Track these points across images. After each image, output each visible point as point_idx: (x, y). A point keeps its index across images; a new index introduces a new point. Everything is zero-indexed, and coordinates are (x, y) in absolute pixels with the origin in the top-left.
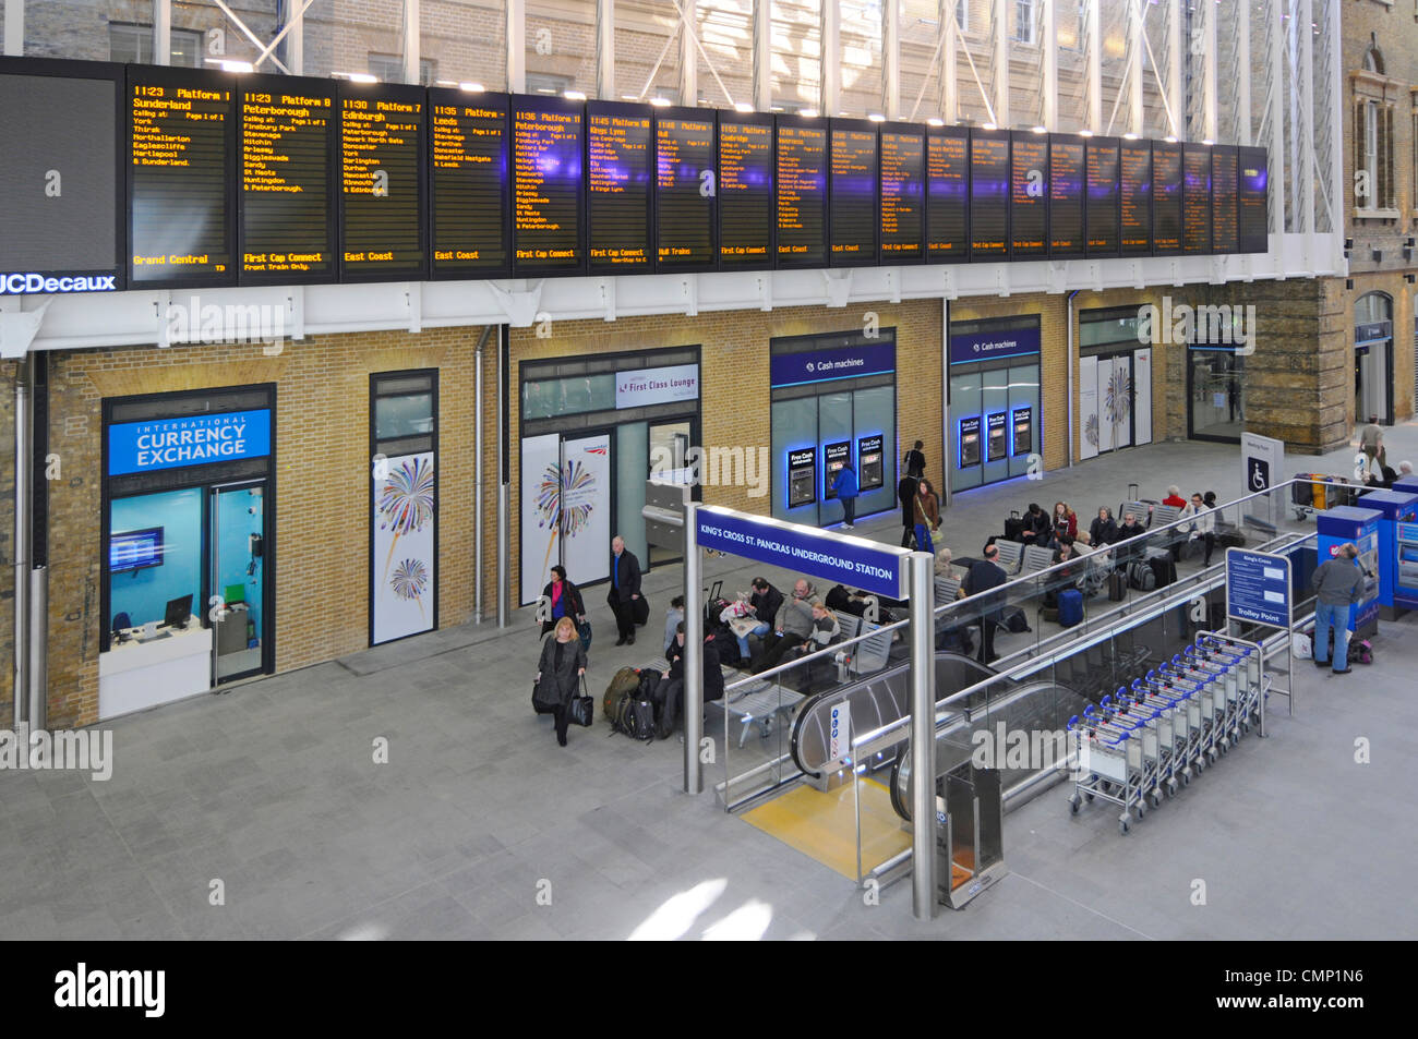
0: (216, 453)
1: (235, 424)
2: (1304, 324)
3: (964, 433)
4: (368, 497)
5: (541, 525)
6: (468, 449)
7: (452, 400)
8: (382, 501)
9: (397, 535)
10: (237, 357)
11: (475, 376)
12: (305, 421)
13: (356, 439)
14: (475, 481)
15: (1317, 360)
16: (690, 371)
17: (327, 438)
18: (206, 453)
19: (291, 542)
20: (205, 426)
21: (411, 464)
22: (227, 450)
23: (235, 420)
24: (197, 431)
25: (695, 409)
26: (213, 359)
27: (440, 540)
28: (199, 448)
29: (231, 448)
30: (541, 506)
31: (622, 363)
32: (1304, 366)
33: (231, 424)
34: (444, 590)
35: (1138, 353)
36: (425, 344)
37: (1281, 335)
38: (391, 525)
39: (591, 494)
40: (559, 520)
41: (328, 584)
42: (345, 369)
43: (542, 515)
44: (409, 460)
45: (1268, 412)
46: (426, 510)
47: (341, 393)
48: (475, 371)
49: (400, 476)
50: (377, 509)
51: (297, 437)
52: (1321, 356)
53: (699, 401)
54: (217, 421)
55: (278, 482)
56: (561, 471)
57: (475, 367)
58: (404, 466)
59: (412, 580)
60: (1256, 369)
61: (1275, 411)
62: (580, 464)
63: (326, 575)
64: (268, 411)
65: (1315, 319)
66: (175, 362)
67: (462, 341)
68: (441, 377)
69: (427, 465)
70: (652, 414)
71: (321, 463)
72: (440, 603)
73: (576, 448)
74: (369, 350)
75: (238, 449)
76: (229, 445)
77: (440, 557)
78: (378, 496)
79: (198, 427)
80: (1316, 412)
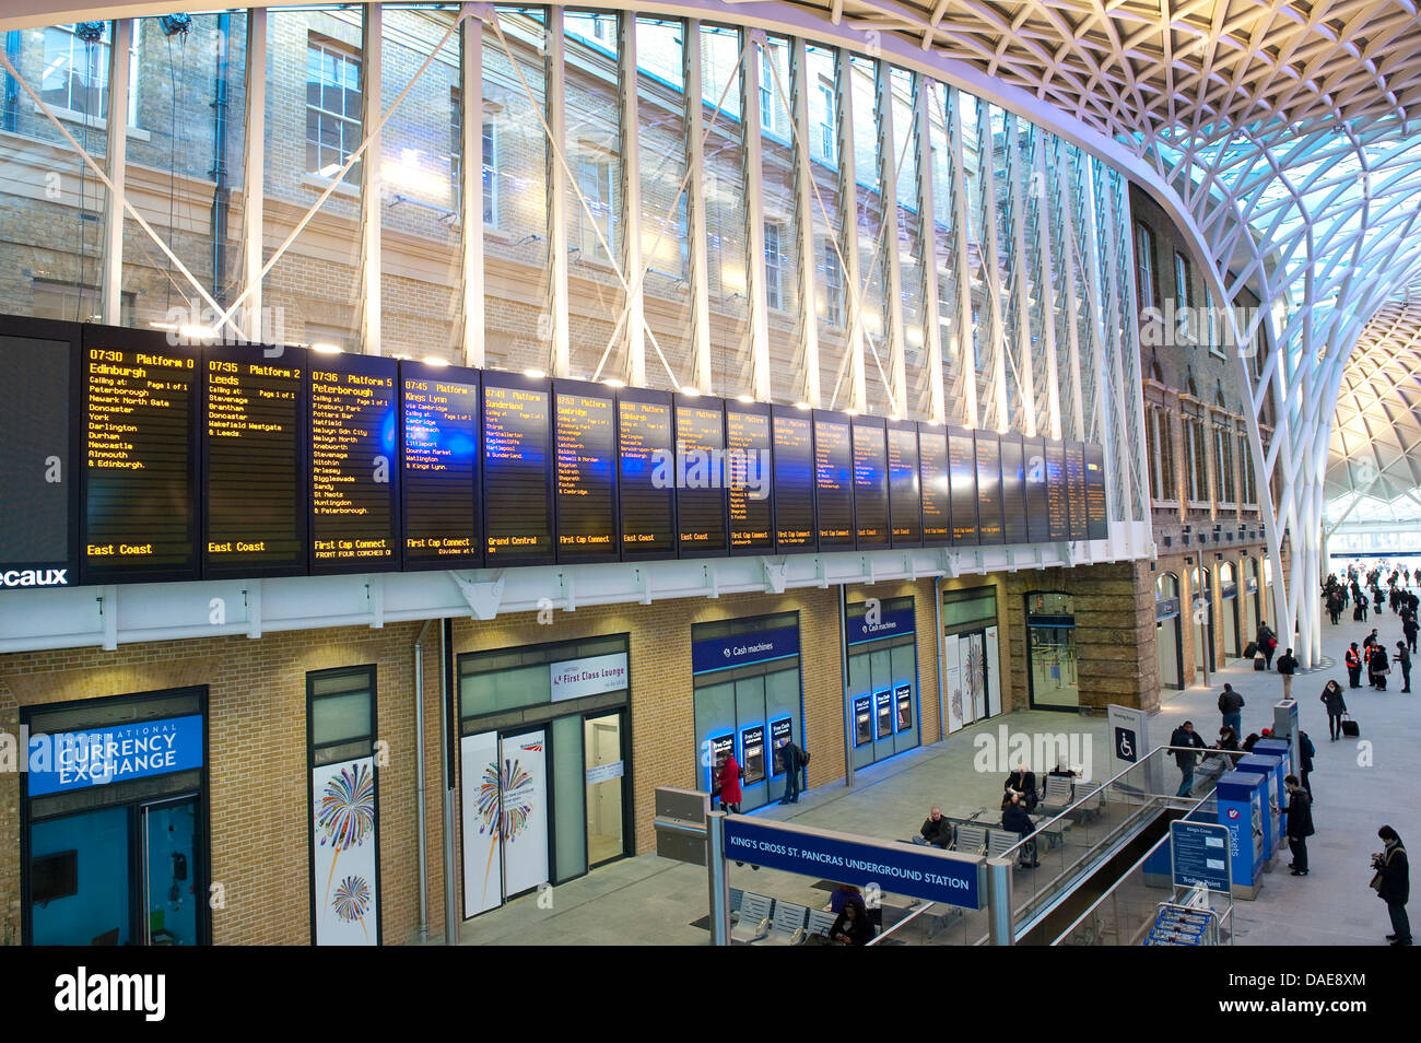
0: (145, 766)
1: (165, 733)
2: (1124, 602)
3: (858, 713)
4: (307, 810)
5: (482, 831)
6: (408, 752)
7: (391, 699)
8: (322, 814)
9: (338, 851)
10: (167, 657)
11: (414, 671)
12: (240, 727)
13: (293, 746)
14: (416, 787)
15: (1135, 634)
16: (617, 661)
17: (263, 746)
18: (134, 767)
19: (227, 864)
20: (133, 737)
21: (350, 771)
22: (156, 762)
23: (165, 728)
24: (124, 742)
25: (625, 700)
26: (142, 659)
27: (382, 853)
28: (126, 762)
29: (161, 761)
30: (481, 810)
31: (556, 653)
32: (1125, 639)
33: (160, 733)
34: (387, 908)
35: (988, 631)
36: (362, 638)
37: (1106, 612)
38: (332, 839)
39: (529, 794)
40: (499, 825)
41: (268, 909)
42: (280, 667)
43: (482, 820)
44: (348, 766)
45: (1097, 683)
46: (366, 820)
47: (277, 695)
48: (414, 667)
49: (338, 784)
50: (317, 822)
51: (231, 745)
52: (1138, 631)
53: (629, 691)
54: (146, 731)
55: (213, 797)
56: (500, 773)
57: (414, 662)
58: (343, 773)
59: (354, 899)
60: (1085, 643)
61: (1103, 682)
62: (517, 762)
63: (265, 899)
64: (200, 717)
65: (1131, 597)
66: (100, 663)
67: (400, 634)
68: (379, 674)
69: (367, 771)
70: (584, 706)
71: (258, 774)
72: (384, 923)
73: (513, 745)
74: (306, 645)
75: (168, 761)
76: (158, 757)
77: (382, 873)
78: (318, 808)
79: (126, 738)
80: (1136, 681)
